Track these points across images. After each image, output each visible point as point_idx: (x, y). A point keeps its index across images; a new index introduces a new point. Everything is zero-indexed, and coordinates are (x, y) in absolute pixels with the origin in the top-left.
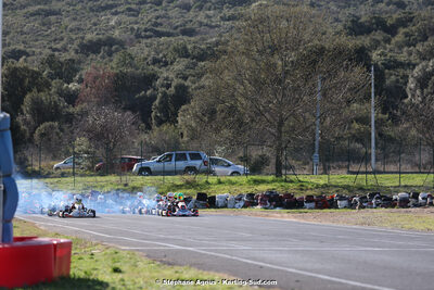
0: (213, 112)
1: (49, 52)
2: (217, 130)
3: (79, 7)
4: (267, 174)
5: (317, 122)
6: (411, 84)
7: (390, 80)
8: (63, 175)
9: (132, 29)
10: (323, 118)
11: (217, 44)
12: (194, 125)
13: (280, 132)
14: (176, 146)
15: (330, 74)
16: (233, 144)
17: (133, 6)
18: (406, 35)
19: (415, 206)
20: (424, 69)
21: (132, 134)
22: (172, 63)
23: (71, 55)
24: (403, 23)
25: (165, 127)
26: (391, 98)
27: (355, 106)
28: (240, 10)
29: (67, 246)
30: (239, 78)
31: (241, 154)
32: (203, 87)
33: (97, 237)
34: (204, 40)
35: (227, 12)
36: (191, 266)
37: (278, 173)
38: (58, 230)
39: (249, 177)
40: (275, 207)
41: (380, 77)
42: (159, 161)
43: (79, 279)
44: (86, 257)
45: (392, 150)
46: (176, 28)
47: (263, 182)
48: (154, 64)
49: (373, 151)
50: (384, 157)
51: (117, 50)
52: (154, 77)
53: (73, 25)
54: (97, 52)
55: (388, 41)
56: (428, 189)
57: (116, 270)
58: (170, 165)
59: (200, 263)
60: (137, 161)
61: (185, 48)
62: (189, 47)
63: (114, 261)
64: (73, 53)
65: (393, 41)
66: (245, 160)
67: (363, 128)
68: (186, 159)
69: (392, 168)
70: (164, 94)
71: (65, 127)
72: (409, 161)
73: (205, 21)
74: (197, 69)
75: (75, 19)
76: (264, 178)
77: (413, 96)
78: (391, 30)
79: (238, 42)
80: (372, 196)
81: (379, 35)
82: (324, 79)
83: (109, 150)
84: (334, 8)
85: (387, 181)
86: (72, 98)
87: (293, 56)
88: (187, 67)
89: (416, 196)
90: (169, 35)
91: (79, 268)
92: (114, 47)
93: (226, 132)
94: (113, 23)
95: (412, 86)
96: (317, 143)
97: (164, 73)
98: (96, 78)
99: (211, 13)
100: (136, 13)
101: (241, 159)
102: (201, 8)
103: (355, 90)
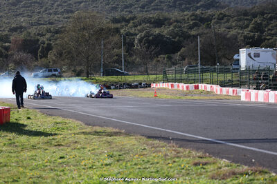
0: (61, 54)
2: (64, 60)
4: (83, 77)
5: (102, 57)
7: (128, 41)
10: (104, 55)
11: (62, 27)
12: (54, 58)
13: (88, 61)
14: (48, 66)
15: (107, 38)
16: (70, 65)
18: (134, 23)
19: (141, 88)
20: (141, 36)
21: (31, 62)
22: (45, 35)
23: (6, 32)
24: (132, 19)
25: (43, 59)
28: (70, 15)
29: (9, 109)
31: (73, 69)
32: (57, 44)
34: (57, 26)
35: (65, 16)
37: (88, 76)
41: (125, 39)
42: (41, 72)
43: (14, 123)
44: (16, 112)
45: (131, 67)
46: (46, 22)
48: (38, 35)
52: (38, 40)
53: (7, 21)
54: (16, 31)
55: (126, 25)
56: (145, 81)
57: (29, 118)
58: (46, 74)
62: (52, 29)
63: (28, 114)
65: (128, 26)
66: (74, 71)
67: (119, 58)
68: (52, 71)
69: (130, 73)
70: (43, 47)
71: (5, 60)
72: (137, 71)
73: (57, 19)
74: (55, 37)
77: (137, 46)
78: (128, 21)
80: (124, 84)
81: (123, 24)
84: (106, 13)
85: (130, 79)
86: (7, 49)
88: (52, 36)
89: (141, 84)
90: (43, 24)
95: (137, 42)
96: (102, 64)
97: (42, 39)
98: (16, 41)
99: (59, 16)
100: (31, 17)
101: (73, 71)
102: (55, 14)
103: (116, 44)
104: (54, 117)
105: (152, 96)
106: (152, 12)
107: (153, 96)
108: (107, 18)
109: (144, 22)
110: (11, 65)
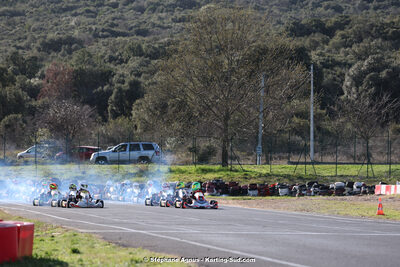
0: (164, 107)
1: (14, 49)
2: (169, 123)
3: (41, 8)
4: (214, 164)
5: (260, 116)
6: (347, 82)
7: (328, 77)
8: (26, 163)
9: (91, 29)
10: (266, 113)
11: (169, 44)
12: (146, 118)
13: (227, 125)
14: (130, 138)
15: (273, 72)
16: (184, 134)
17: (92, 8)
18: (343, 36)
19: (350, 194)
20: (359, 68)
21: (89, 126)
22: (127, 60)
23: (34, 52)
24: (340, 26)
25: (120, 120)
26: (328, 94)
27: (295, 102)
28: (190, 12)
29: (30, 228)
30: (188, 75)
31: (190, 145)
32: (155, 83)
33: (57, 221)
34: (157, 39)
35: (178, 14)
36: (144, 247)
37: (224, 163)
38: (21, 214)
39: (198, 166)
40: (221, 194)
41: (318, 75)
42: (114, 151)
44: (47, 239)
45: (329, 143)
46: (131, 28)
47: (210, 171)
48: (110, 61)
49: (312, 143)
50: (322, 149)
51: (76, 49)
53: (36, 25)
54: (57, 50)
55: (326, 42)
56: (362, 178)
57: (75, 251)
58: (125, 155)
59: (152, 245)
60: (94, 150)
61: (139, 47)
62: (144, 46)
63: (73, 242)
64: (35, 51)
65: (331, 43)
66: (194, 150)
67: (302, 122)
68: (139, 149)
69: (329, 159)
70: (120, 89)
71: (28, 118)
72: (345, 153)
73: (158, 22)
74: (151, 67)
75: (38, 20)
76: (211, 167)
77: (349, 93)
78: (329, 32)
79: (188, 42)
80: (310, 184)
81: (318, 37)
82: (267, 77)
83: (68, 141)
84: (276, 11)
85: (325, 171)
86: (34, 92)
87: (238, 56)
88: (141, 65)
89: (351, 185)
90: (124, 35)
91: (40, 248)
92: (73, 46)
93: (176, 125)
94: (73, 23)
95: (348, 83)
96: (260, 136)
97: (120, 70)
98: (57, 74)
99: (164, 15)
100: (94, 15)
101: (190, 149)
102: (154, 10)
103: (295, 87)
104: (131, 250)
105: (372, 213)
106: (391, 9)
107: (374, 212)
108: (279, 22)
109: (368, 33)
110: (43, 133)
